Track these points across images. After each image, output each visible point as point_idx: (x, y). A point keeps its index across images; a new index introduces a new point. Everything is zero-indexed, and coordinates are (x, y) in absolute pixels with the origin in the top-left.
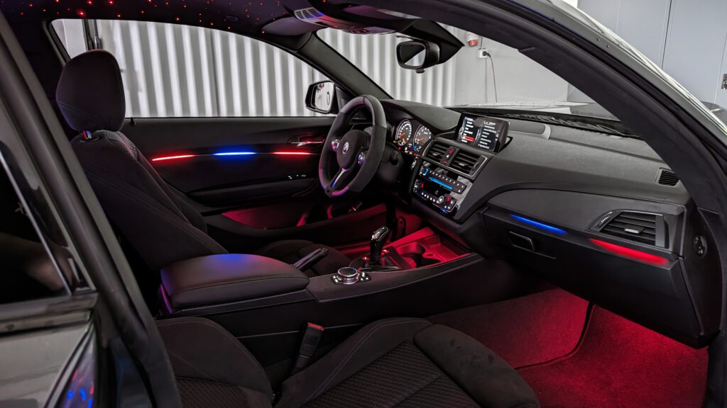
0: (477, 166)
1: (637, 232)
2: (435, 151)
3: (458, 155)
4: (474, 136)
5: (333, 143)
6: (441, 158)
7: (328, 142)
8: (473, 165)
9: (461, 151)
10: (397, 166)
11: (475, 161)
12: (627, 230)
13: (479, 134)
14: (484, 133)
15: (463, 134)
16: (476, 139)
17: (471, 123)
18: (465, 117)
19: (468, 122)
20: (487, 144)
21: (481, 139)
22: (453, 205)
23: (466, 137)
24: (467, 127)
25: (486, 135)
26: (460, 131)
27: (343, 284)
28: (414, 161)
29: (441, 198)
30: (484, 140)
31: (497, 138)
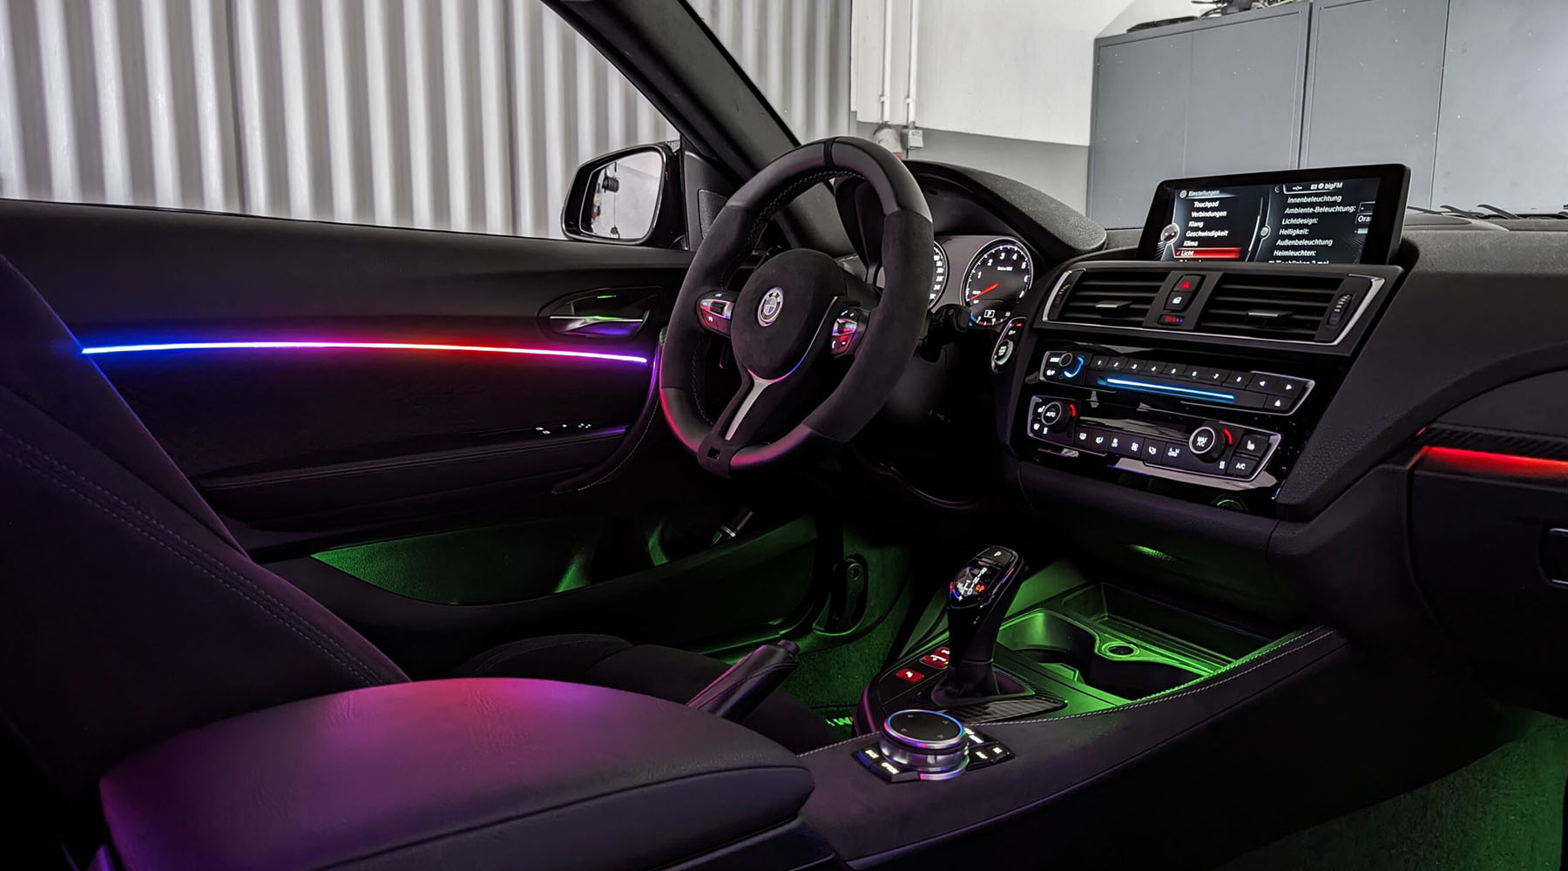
0: (1348, 311)
3: (1218, 290)
4: (1237, 240)
5: (707, 303)
6: (1142, 311)
7: (684, 306)
13: (1264, 229)
14: (1287, 222)
15: (1179, 246)
16: (1250, 249)
17: (1216, 204)
18: (1176, 191)
19: (1196, 203)
20: (1313, 253)
21: (1279, 243)
22: (1260, 455)
23: (1196, 252)
24: (1198, 219)
25: (1301, 227)
26: (1162, 238)
27: (919, 780)
28: (1005, 344)
29: (1199, 434)
30: (1296, 243)
31: (1363, 225)
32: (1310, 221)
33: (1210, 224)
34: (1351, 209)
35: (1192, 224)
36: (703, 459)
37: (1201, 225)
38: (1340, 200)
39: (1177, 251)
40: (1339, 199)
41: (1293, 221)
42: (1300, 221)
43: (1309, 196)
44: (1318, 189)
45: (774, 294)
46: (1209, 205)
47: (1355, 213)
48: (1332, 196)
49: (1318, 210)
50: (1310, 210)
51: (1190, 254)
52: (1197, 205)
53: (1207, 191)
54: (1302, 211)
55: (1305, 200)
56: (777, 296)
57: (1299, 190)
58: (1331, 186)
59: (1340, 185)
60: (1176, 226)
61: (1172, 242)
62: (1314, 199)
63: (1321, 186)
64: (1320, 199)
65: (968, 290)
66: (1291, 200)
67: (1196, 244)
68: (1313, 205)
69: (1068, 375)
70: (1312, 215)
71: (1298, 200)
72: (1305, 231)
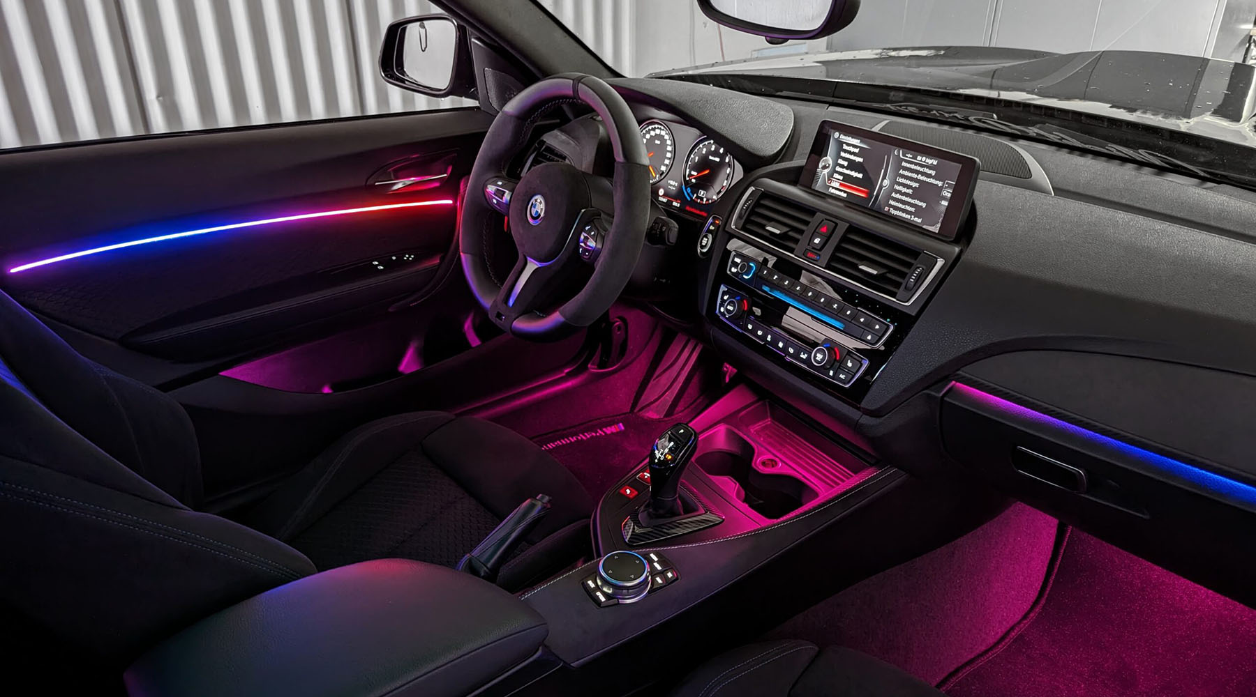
0: (918, 279)
2: (770, 219)
3: (844, 239)
4: (867, 184)
6: (796, 241)
8: (903, 275)
9: (853, 228)
11: (909, 265)
13: (885, 181)
14: (900, 180)
15: (831, 176)
16: (875, 194)
17: (857, 150)
18: (833, 131)
19: (844, 145)
20: (913, 210)
21: (893, 195)
22: (855, 371)
23: (841, 184)
24: (845, 159)
25: (909, 187)
26: (820, 166)
27: (618, 604)
28: (706, 236)
29: (818, 351)
30: (904, 198)
31: (944, 198)
32: (915, 185)
33: (852, 165)
34: (940, 184)
35: (840, 161)
36: (492, 317)
37: (846, 164)
38: (933, 175)
39: (829, 180)
40: (933, 173)
41: (904, 181)
42: (908, 182)
43: (916, 164)
44: (921, 161)
45: (539, 201)
46: (852, 149)
47: (942, 187)
48: (930, 169)
49: (920, 177)
50: (915, 176)
51: (836, 185)
52: (845, 147)
53: (852, 138)
54: (910, 174)
55: (913, 166)
56: (541, 203)
57: (910, 158)
58: (930, 161)
59: (935, 163)
60: (829, 159)
61: (826, 171)
62: (918, 168)
63: (924, 159)
64: (921, 169)
65: (688, 170)
66: (904, 164)
67: (841, 178)
68: (918, 172)
69: (746, 277)
70: (916, 180)
71: (908, 165)
72: (910, 191)
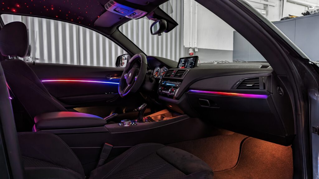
0: (185, 74)
1: (251, 85)
4: (184, 66)
5: (125, 75)
6: (170, 75)
7: (123, 76)
8: (183, 74)
10: (153, 83)
11: (184, 73)
12: (247, 85)
13: (187, 64)
20: (190, 67)
23: (181, 67)
27: (123, 126)
28: (160, 80)
29: (170, 90)
32: (190, 63)
35: (181, 64)
43: (190, 60)
47: (193, 62)
53: (183, 59)
59: (193, 58)
69: (163, 84)
